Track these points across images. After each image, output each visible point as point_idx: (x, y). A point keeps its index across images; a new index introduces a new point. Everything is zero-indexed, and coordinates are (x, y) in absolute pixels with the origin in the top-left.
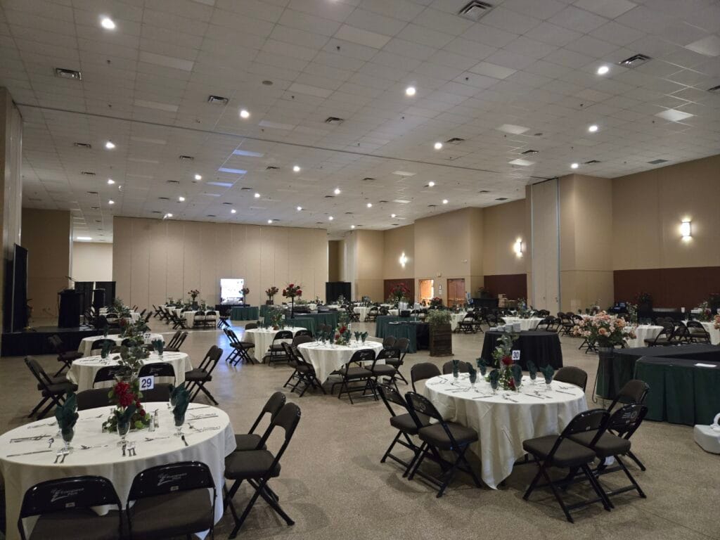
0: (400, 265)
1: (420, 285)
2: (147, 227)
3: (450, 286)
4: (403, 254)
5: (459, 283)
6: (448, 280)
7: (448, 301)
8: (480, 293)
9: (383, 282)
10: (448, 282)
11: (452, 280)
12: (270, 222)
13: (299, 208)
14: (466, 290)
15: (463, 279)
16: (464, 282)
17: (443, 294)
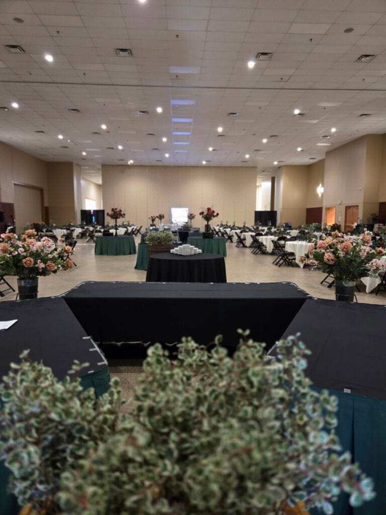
0: (318, 195)
1: (326, 213)
2: (123, 172)
3: (348, 213)
4: (321, 185)
5: (355, 210)
6: (346, 207)
7: (345, 226)
8: (371, 219)
9: (306, 210)
10: (346, 210)
11: (350, 207)
12: (204, 163)
13: (211, 149)
14: (359, 217)
15: (357, 206)
16: (358, 209)
17: (341, 221)
